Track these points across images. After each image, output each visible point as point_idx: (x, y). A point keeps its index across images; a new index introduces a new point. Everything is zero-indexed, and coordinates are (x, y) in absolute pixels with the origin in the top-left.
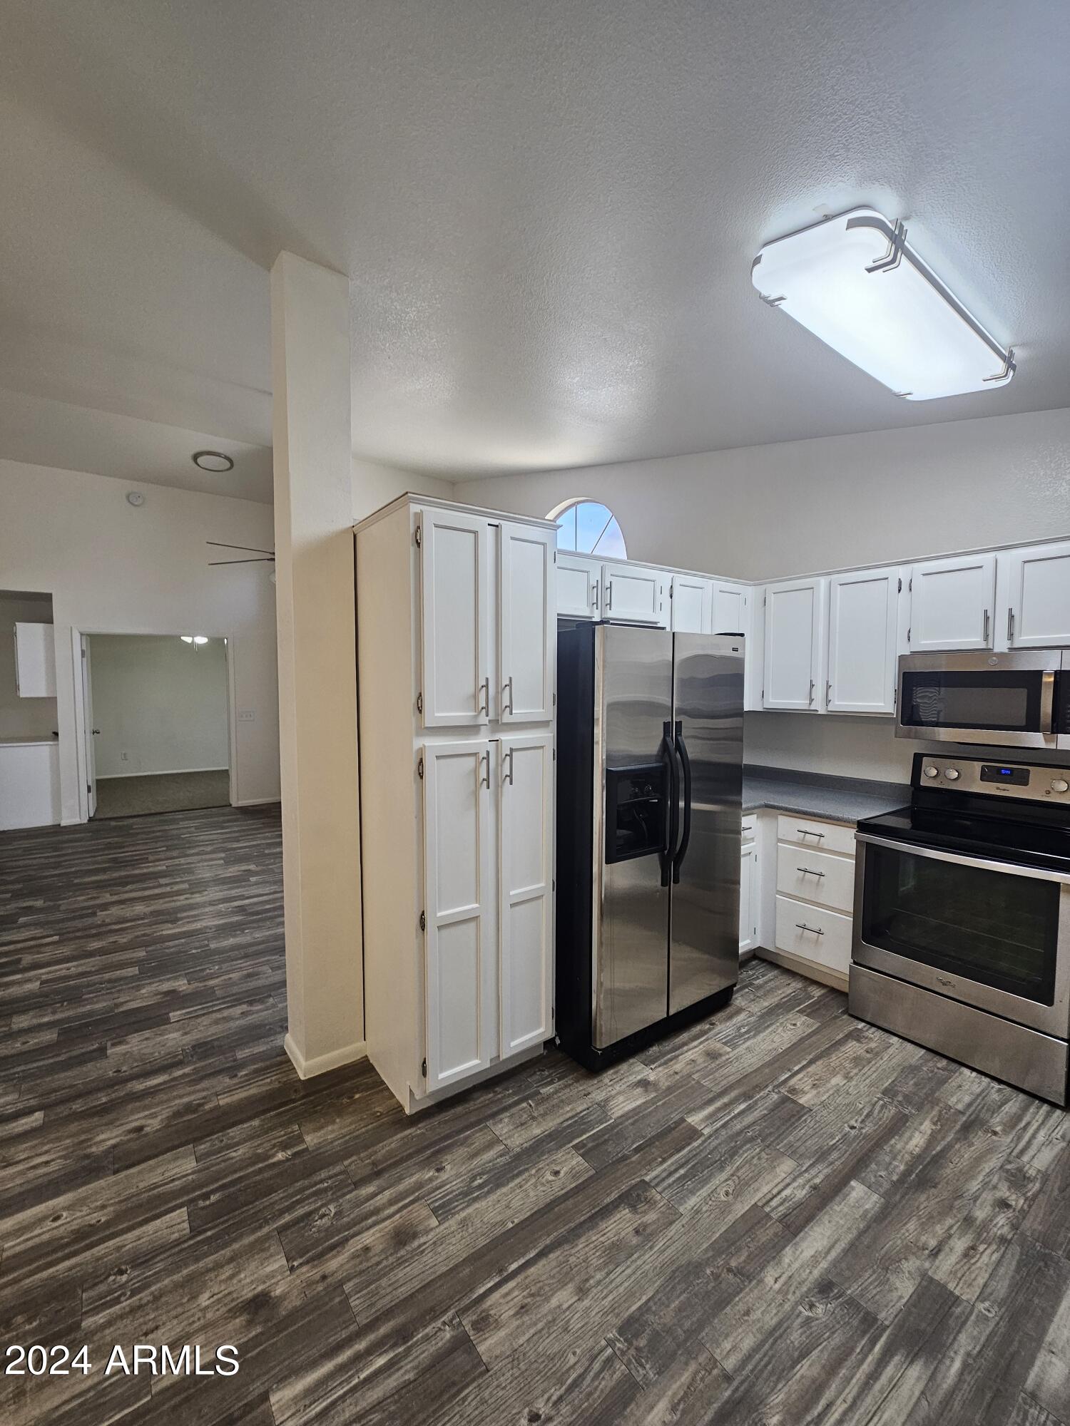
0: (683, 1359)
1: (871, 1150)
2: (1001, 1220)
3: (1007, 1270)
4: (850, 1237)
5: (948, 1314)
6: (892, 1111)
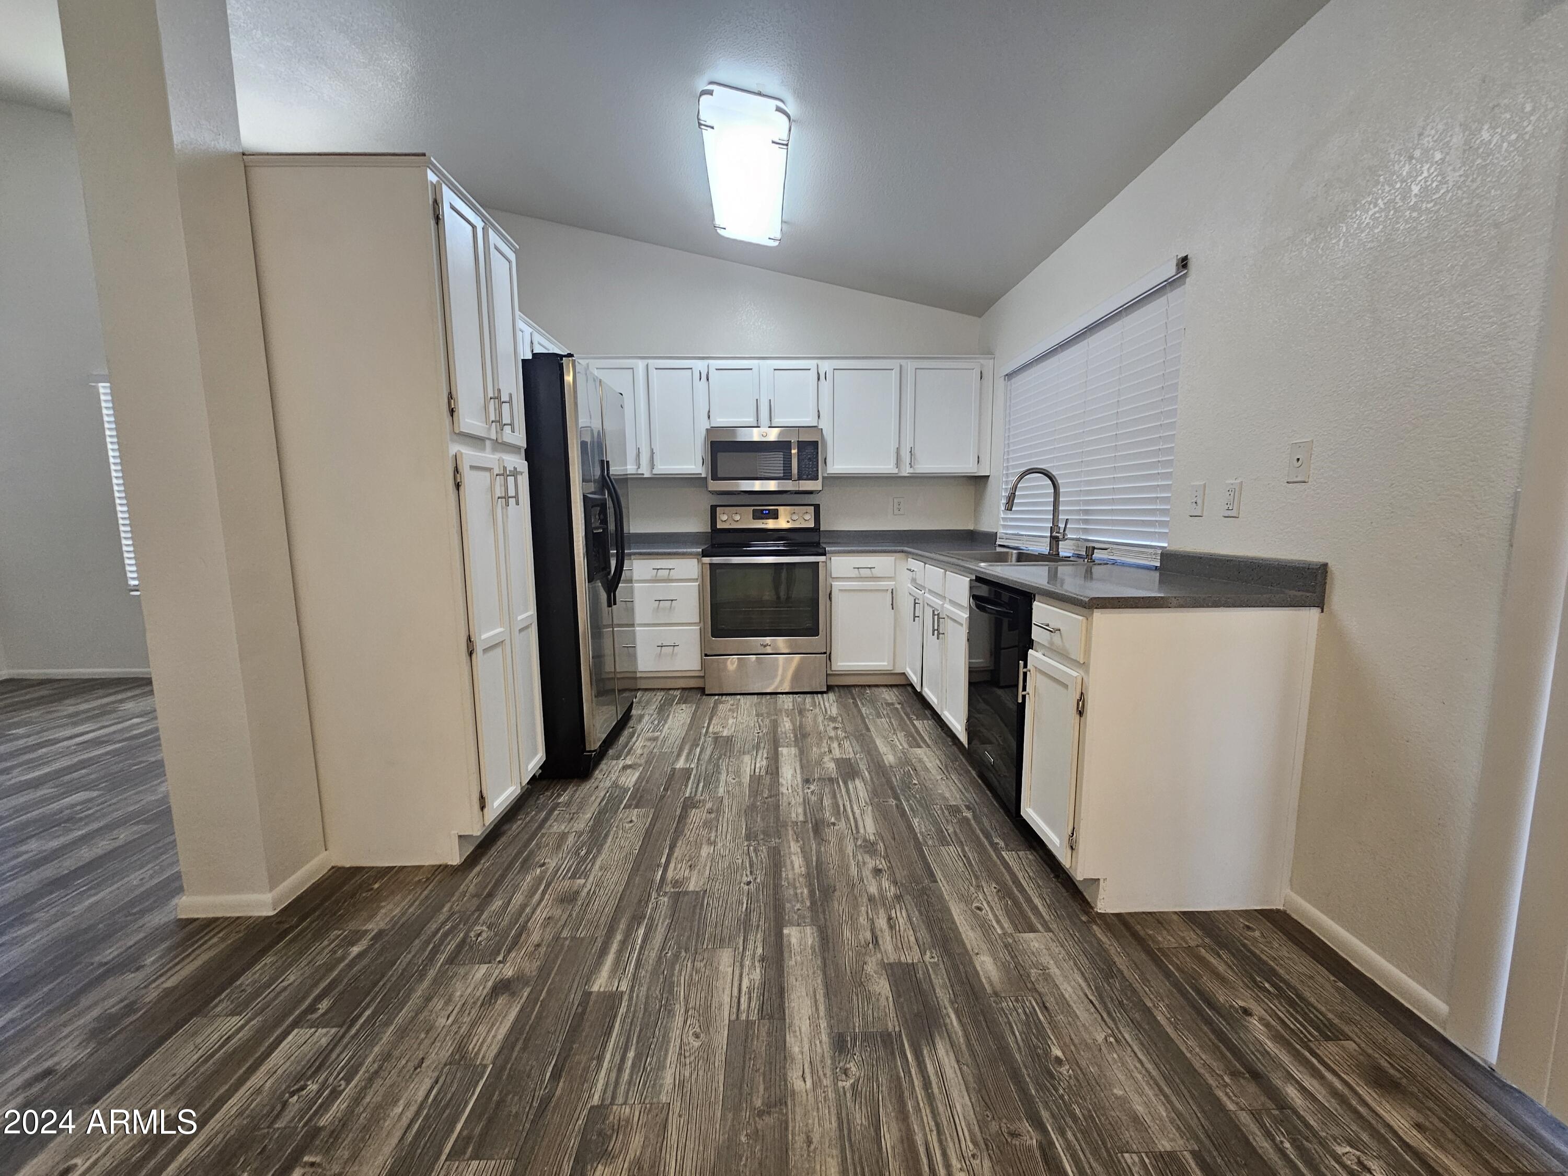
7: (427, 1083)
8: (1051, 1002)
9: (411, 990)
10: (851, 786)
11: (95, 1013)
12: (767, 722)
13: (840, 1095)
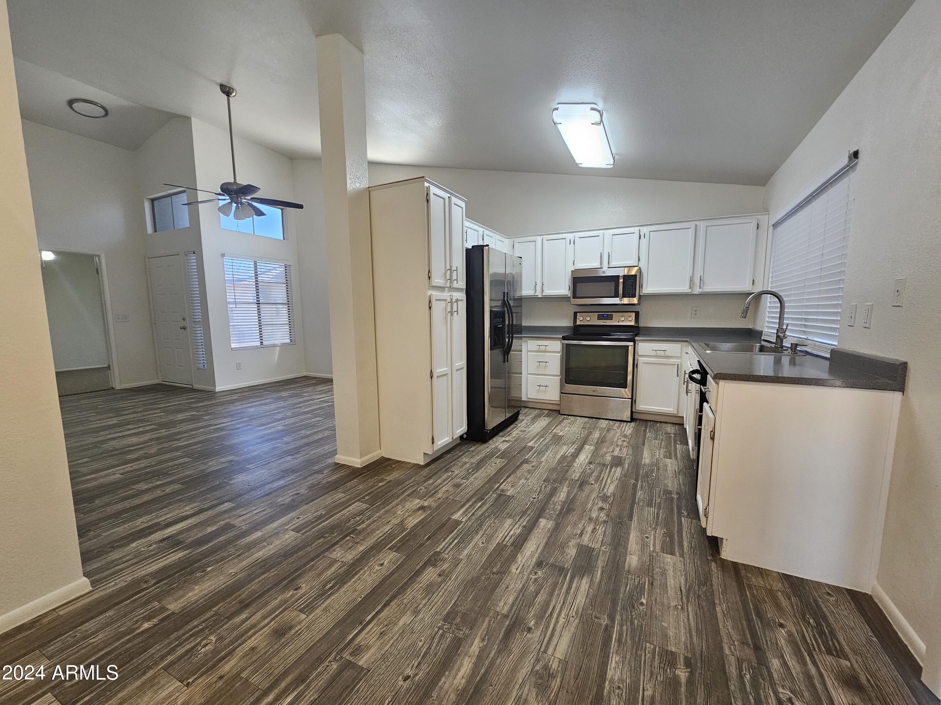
0: (481, 619)
2: (602, 515)
3: (609, 531)
7: (389, 528)
8: (657, 583)
9: (393, 501)
10: (613, 470)
11: (311, 482)
12: (586, 432)
13: (528, 579)
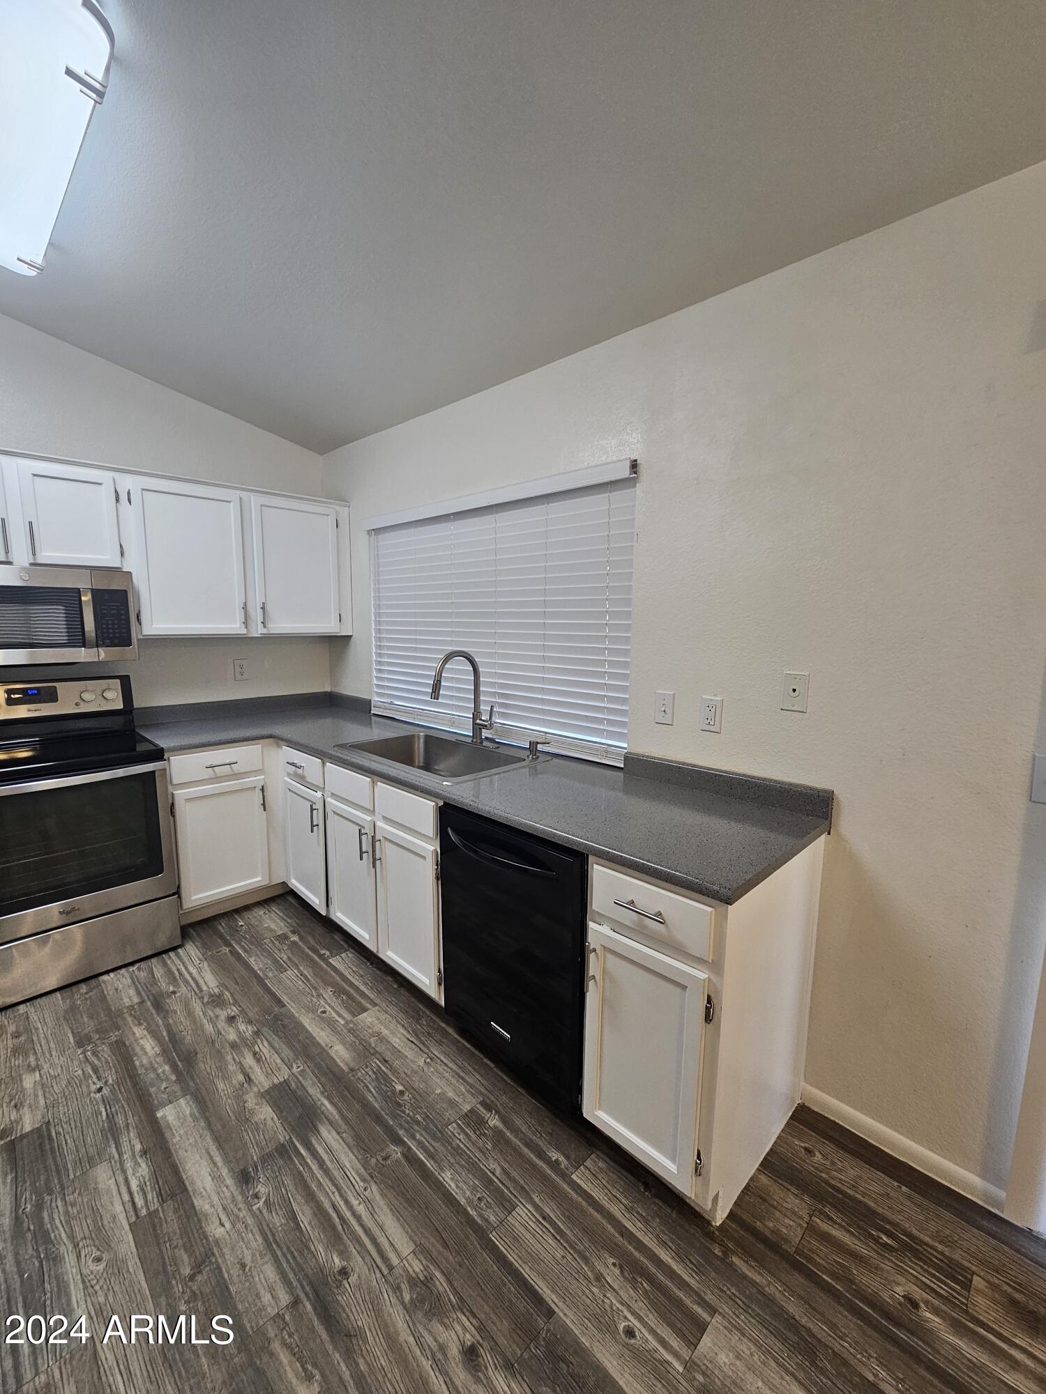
1: (135, 1084)
4: (209, 1139)
5: (294, 1093)
6: (105, 1051)
